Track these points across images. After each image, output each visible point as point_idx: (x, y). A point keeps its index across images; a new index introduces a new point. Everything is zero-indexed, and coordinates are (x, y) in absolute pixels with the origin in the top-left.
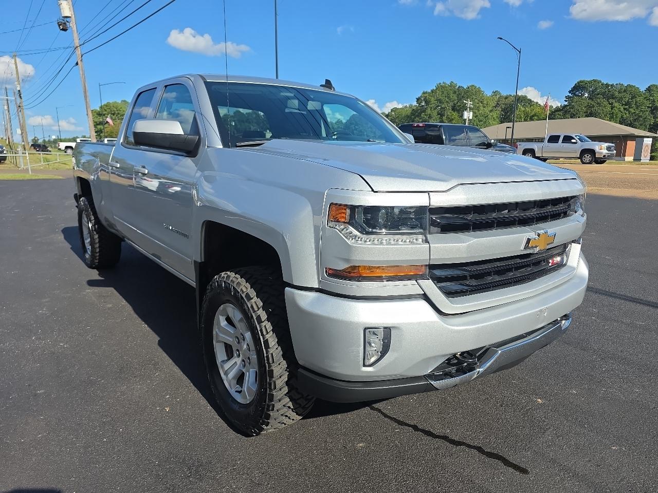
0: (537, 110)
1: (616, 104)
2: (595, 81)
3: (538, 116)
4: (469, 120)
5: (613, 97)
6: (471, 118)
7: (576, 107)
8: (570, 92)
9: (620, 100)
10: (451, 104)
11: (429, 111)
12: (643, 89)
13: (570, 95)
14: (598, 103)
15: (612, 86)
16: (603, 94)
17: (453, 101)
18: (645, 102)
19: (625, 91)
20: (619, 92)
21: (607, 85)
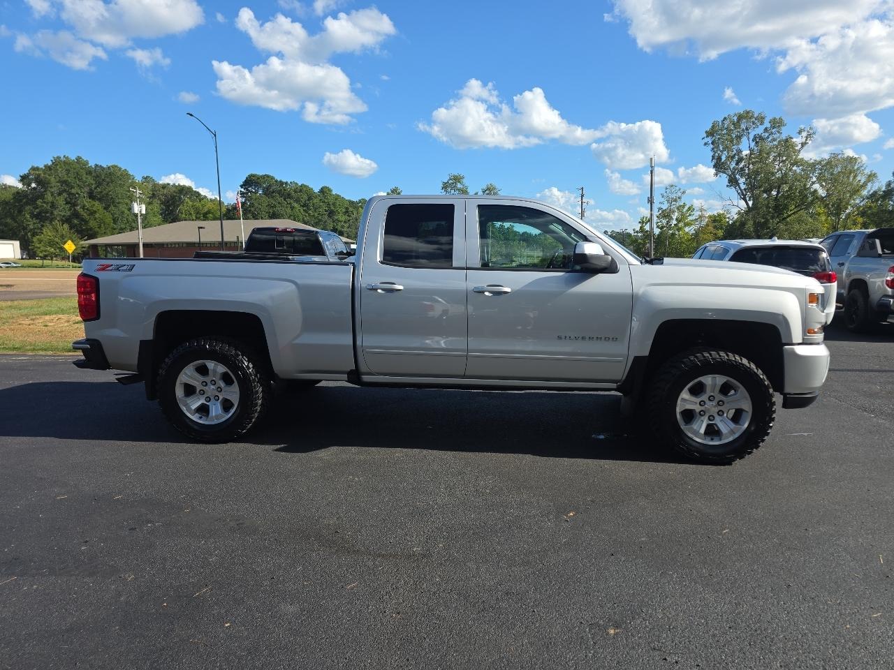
0: (210, 206)
1: (296, 205)
2: (268, 176)
3: (213, 213)
4: (141, 215)
5: (289, 196)
6: (144, 212)
7: (256, 205)
8: (241, 186)
9: (297, 201)
10: (87, 189)
11: (49, 198)
12: (316, 190)
13: (243, 190)
14: (279, 203)
15: (286, 183)
16: (279, 192)
17: (88, 185)
18: (322, 204)
19: (301, 191)
20: (295, 192)
21: (281, 183)
